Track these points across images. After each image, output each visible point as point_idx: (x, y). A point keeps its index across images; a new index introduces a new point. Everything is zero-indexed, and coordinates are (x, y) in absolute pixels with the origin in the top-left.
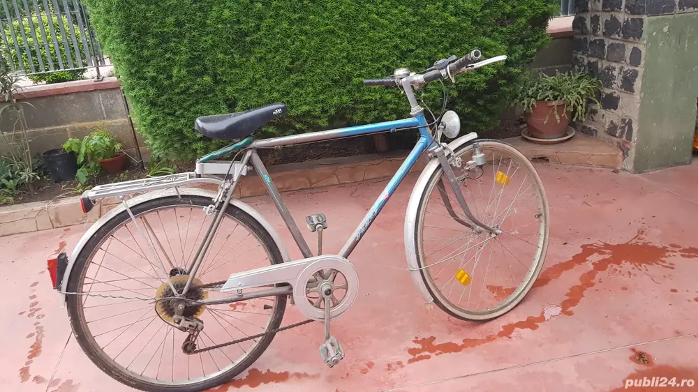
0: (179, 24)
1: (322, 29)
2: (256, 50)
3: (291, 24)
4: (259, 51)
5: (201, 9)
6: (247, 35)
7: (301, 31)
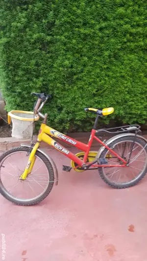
0: (37, 65)
1: (118, 75)
2: (79, 83)
3: (101, 70)
4: (80, 84)
5: (51, 57)
6: (75, 74)
7: (106, 75)
